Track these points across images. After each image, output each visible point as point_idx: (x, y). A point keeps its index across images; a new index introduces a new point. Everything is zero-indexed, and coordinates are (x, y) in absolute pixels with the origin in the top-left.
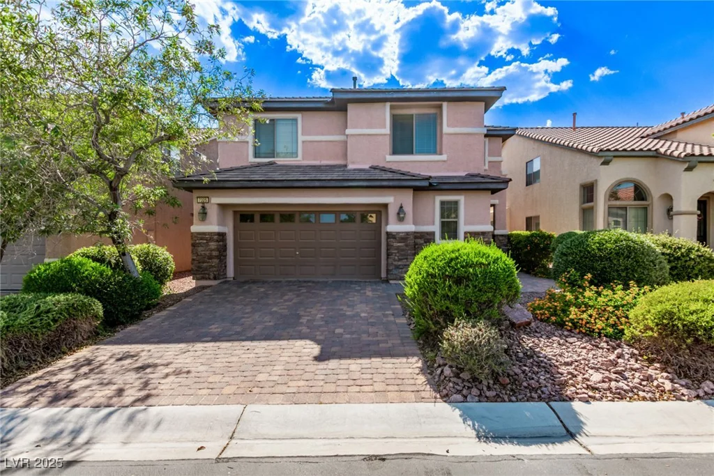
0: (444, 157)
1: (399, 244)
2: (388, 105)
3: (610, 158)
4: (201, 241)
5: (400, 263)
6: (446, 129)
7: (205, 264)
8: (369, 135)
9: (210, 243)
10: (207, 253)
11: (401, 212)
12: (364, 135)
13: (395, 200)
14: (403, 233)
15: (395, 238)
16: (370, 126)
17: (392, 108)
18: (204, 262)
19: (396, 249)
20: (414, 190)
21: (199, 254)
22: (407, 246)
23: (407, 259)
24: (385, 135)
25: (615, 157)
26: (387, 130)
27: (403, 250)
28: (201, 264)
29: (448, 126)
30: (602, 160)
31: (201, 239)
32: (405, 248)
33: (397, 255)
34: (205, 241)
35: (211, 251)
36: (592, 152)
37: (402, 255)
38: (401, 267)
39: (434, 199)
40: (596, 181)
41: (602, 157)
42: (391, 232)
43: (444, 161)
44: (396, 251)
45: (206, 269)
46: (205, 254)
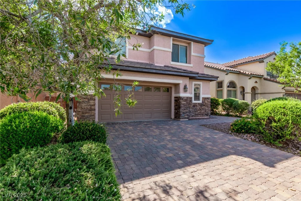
0: (191, 65)
1: (184, 102)
2: (172, 38)
3: (229, 73)
4: (84, 100)
5: (184, 111)
6: (193, 54)
7: (87, 114)
8: (164, 51)
9: (90, 101)
10: (89, 107)
11: (185, 88)
12: (162, 50)
13: (183, 82)
14: (186, 97)
15: (183, 100)
16: (164, 47)
17: (173, 40)
18: (86, 113)
19: (183, 105)
20: (190, 79)
21: (83, 108)
22: (187, 103)
23: (187, 109)
24: (170, 52)
25: (230, 72)
26: (171, 50)
27: (186, 105)
28: (84, 114)
29: (193, 52)
30: (226, 73)
31: (85, 99)
32: (186, 104)
33: (184, 107)
34: (87, 100)
35: (91, 106)
36: (223, 70)
37: (185, 107)
38: (185, 113)
39: (192, 83)
40: (224, 80)
41: (226, 72)
42: (181, 97)
43: (192, 67)
44: (183, 106)
45: (87, 117)
46: (87, 108)
